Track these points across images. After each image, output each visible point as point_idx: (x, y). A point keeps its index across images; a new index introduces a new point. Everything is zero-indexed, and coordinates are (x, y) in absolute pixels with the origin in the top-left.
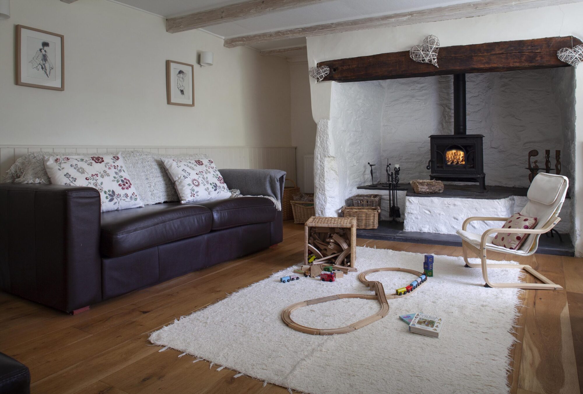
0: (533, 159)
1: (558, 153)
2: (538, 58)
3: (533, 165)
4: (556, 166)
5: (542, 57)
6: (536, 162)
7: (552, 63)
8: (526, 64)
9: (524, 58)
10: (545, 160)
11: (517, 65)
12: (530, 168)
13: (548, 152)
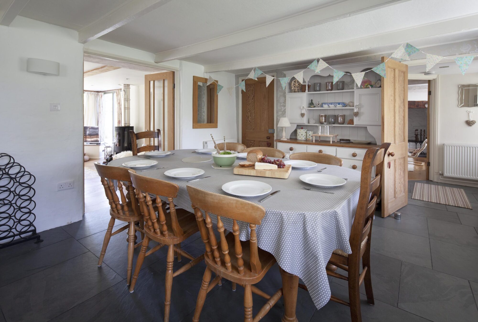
0: (416, 132)
1: (424, 130)
2: (420, 106)
3: (416, 133)
4: (424, 134)
5: (421, 106)
6: (417, 133)
7: (424, 107)
8: (416, 107)
9: (415, 106)
10: (420, 132)
11: (413, 107)
12: (415, 135)
13: (421, 130)
